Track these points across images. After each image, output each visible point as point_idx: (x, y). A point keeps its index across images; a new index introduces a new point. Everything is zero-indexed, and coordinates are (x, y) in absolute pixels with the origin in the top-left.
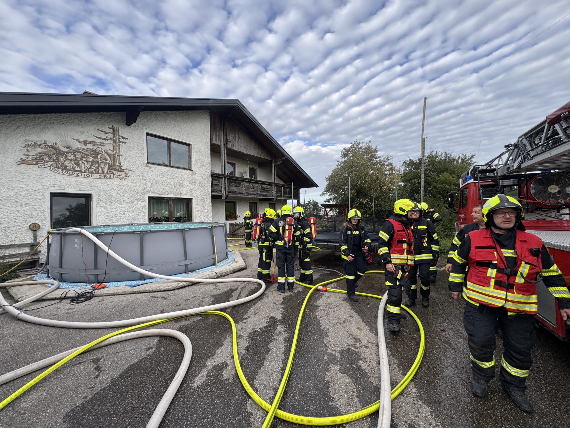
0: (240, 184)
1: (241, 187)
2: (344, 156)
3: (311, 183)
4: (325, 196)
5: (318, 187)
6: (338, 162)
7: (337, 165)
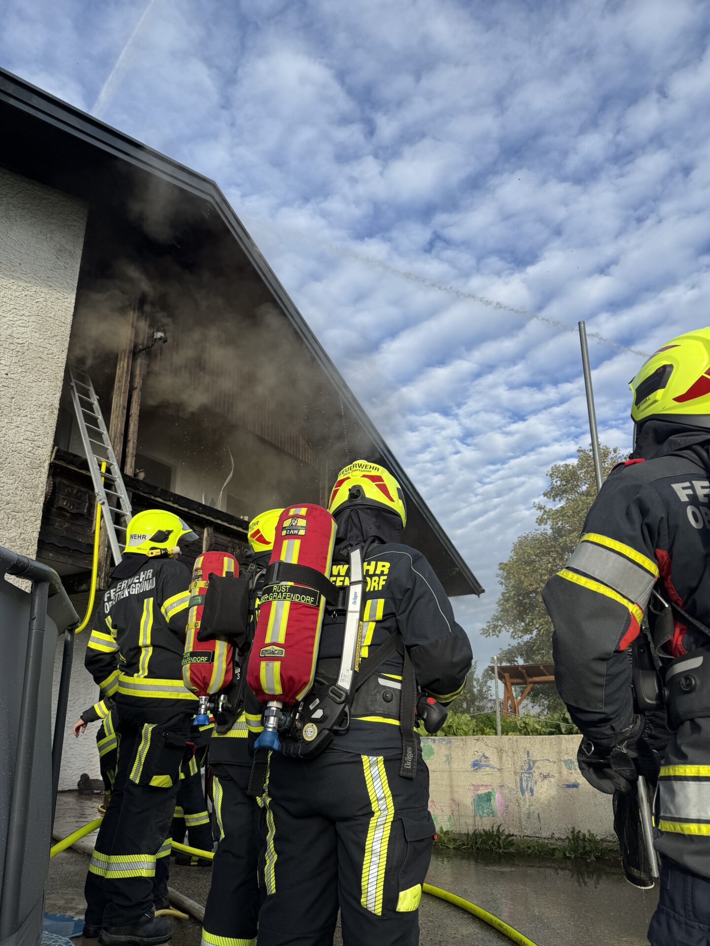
2: (554, 493)
3: (460, 574)
4: (498, 636)
5: (482, 595)
6: (540, 508)
7: (537, 519)
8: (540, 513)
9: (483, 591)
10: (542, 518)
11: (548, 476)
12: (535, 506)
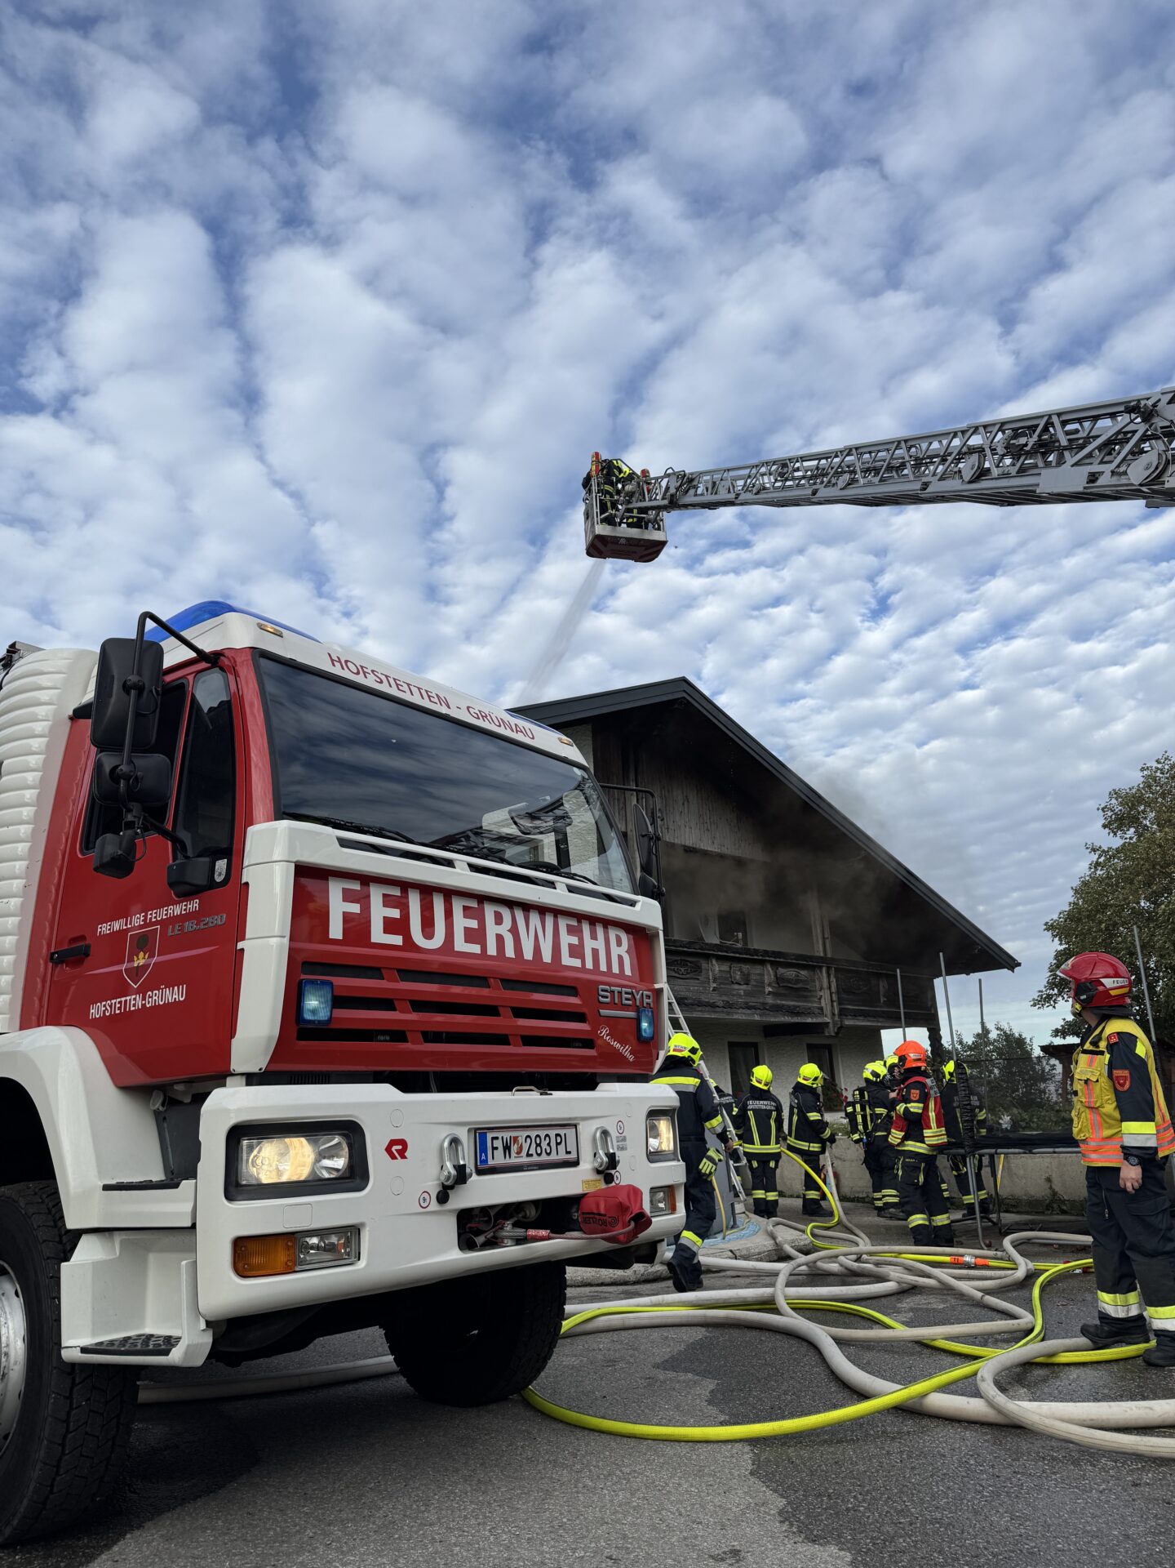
0: (697, 969)
1: (701, 978)
2: (1116, 823)
3: (983, 951)
4: (1054, 1007)
5: (1016, 969)
6: (1094, 850)
7: (1091, 864)
8: (1094, 857)
9: (1019, 965)
10: (1097, 862)
11: (1100, 811)
12: (1087, 848)
